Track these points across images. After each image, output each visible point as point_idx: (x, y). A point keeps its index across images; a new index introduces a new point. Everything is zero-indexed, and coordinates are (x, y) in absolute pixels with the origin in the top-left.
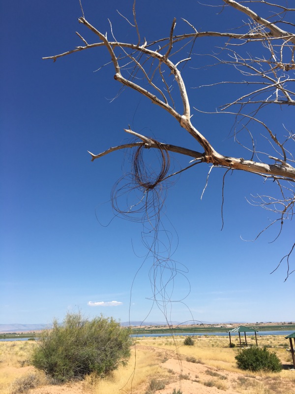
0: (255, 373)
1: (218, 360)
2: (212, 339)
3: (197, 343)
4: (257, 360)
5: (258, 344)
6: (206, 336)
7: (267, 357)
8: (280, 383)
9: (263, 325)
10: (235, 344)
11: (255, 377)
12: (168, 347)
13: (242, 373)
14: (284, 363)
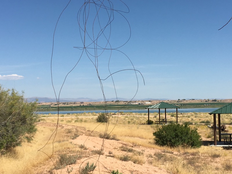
0: (173, 149)
1: (134, 137)
2: (129, 116)
3: (112, 120)
4: (177, 136)
5: (179, 121)
6: (121, 113)
7: (187, 133)
8: (198, 158)
9: (185, 102)
10: (154, 121)
11: (172, 153)
12: (78, 124)
13: (159, 149)
14: (204, 139)
